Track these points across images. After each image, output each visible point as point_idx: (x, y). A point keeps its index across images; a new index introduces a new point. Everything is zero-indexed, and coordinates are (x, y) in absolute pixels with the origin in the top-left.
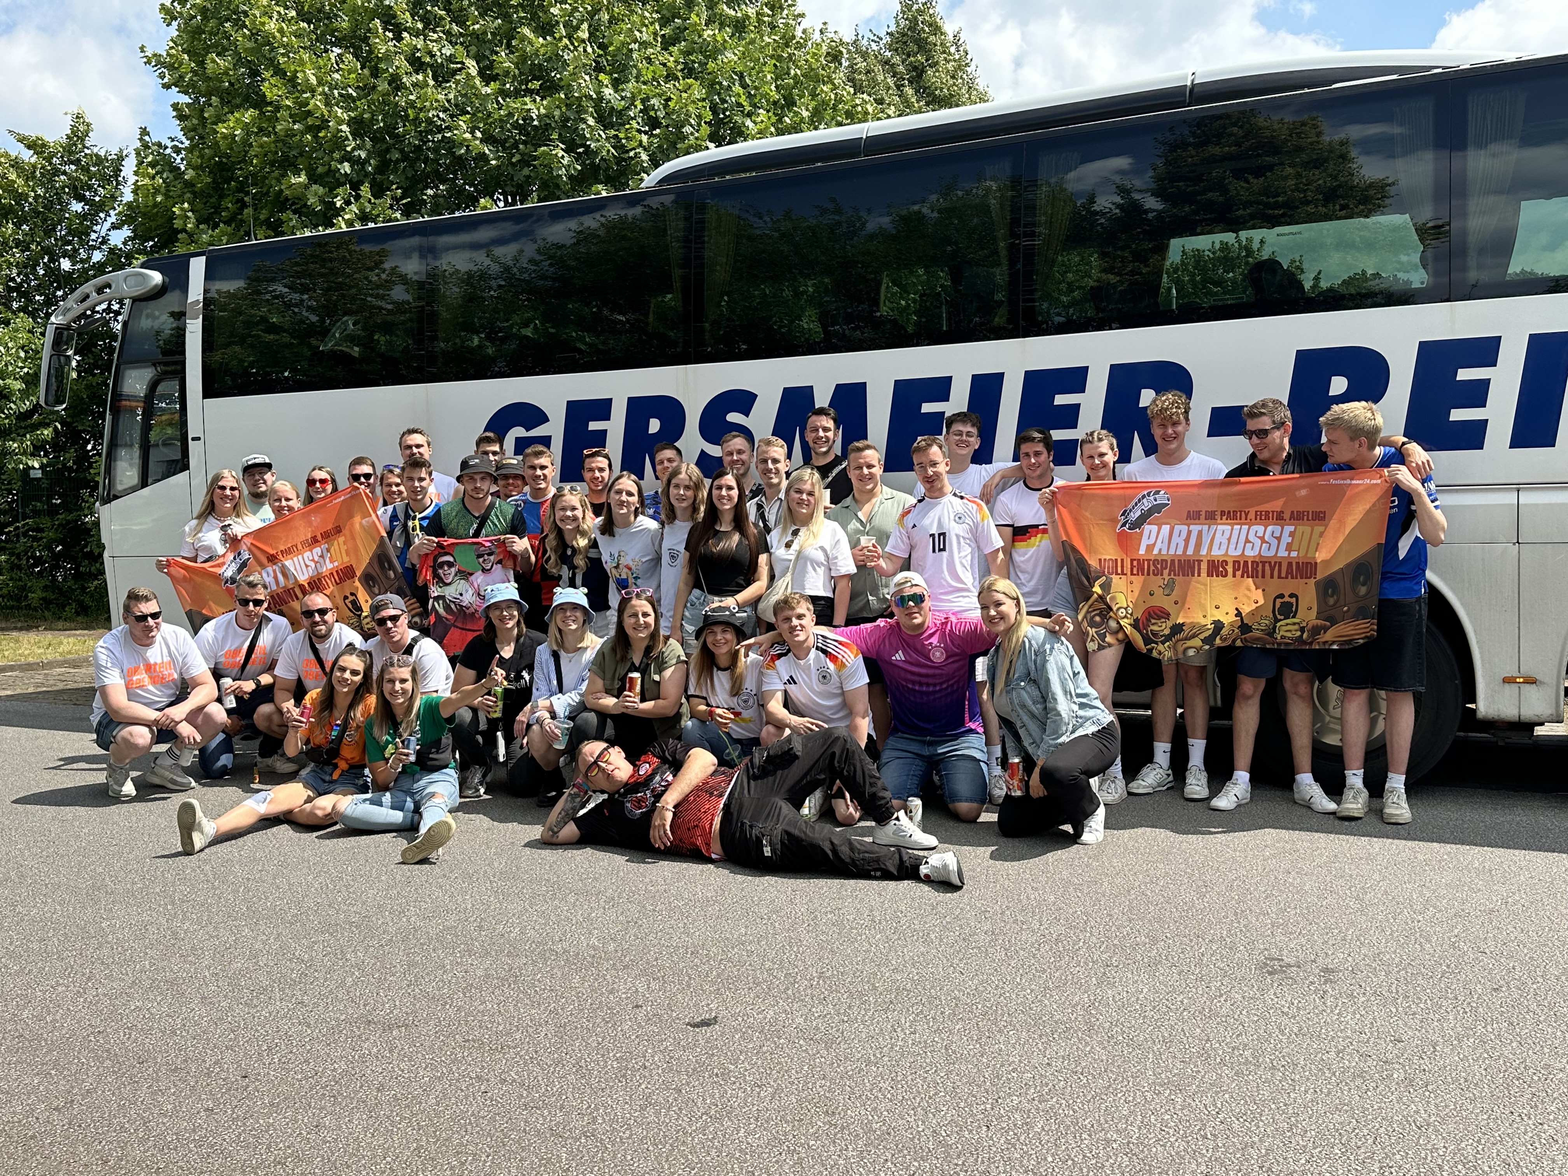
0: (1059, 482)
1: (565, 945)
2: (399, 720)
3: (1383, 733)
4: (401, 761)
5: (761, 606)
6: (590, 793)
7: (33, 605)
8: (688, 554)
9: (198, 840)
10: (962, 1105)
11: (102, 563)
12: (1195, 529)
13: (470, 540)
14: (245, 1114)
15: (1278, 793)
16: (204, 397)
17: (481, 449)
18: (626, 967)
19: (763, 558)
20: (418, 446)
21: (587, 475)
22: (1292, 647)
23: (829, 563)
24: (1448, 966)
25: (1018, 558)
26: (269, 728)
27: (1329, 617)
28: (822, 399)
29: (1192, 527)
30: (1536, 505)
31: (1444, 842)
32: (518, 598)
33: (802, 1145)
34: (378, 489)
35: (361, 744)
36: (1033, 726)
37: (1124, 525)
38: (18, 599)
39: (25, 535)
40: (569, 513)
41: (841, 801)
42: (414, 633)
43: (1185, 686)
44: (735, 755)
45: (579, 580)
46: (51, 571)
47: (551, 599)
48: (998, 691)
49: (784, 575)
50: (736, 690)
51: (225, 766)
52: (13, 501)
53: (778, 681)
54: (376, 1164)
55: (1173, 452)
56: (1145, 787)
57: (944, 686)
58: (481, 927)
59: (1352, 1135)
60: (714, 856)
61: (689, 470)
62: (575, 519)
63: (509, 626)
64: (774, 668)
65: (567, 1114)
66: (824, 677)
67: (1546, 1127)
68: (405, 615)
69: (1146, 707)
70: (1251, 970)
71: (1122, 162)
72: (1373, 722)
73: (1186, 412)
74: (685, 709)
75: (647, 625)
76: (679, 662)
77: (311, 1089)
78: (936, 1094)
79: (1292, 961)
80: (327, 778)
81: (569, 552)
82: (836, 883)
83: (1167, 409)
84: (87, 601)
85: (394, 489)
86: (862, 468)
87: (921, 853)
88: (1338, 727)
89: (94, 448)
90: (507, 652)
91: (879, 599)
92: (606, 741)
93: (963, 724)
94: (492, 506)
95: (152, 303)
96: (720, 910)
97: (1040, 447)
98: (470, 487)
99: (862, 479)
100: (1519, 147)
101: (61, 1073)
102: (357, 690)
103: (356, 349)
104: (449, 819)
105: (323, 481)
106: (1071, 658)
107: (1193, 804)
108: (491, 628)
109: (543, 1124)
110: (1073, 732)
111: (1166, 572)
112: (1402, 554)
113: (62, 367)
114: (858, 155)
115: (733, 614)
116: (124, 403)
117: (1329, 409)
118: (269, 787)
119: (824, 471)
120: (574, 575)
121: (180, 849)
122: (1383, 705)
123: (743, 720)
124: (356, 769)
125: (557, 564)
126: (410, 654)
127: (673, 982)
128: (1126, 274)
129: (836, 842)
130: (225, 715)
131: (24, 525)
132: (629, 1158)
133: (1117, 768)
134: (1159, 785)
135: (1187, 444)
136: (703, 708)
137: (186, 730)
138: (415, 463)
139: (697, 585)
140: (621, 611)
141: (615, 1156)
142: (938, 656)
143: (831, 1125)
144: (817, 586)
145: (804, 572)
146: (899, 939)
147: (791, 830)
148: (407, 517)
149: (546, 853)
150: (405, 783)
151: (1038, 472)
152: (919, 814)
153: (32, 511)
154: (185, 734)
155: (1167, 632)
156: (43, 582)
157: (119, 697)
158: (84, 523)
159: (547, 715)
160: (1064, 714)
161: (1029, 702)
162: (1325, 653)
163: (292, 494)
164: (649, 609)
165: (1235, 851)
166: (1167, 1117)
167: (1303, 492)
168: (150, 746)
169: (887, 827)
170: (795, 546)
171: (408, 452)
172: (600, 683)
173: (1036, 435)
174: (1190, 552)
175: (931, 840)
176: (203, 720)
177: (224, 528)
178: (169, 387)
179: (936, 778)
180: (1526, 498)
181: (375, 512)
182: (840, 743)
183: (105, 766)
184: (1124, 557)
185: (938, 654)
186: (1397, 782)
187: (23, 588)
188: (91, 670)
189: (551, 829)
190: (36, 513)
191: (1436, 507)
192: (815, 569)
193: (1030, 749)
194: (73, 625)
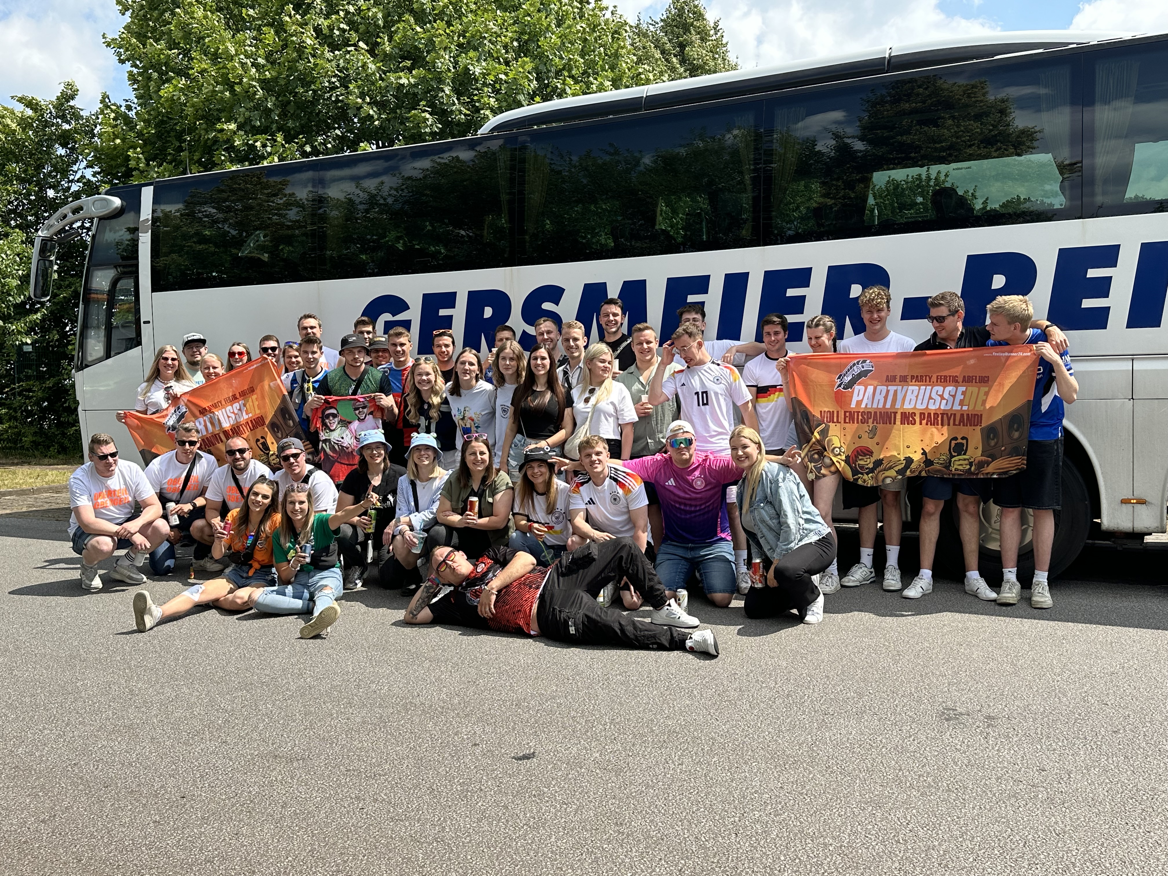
0: (791, 354)
1: (422, 699)
2: (298, 532)
3: (1031, 541)
4: (299, 561)
5: (567, 447)
6: (441, 586)
7: (26, 446)
8: (513, 408)
9: (149, 621)
10: (717, 817)
11: (77, 415)
12: (892, 389)
13: (349, 397)
14: (183, 825)
15: (953, 586)
16: (153, 291)
17: (358, 330)
18: (467, 715)
19: (568, 411)
20: (312, 328)
21: (436, 350)
22: (963, 477)
23: (617, 414)
24: (1080, 715)
25: (761, 410)
26: (201, 537)
27: (991, 454)
28: (613, 292)
29: (889, 388)
30: (1146, 371)
31: (1077, 622)
32: (384, 441)
33: (598, 848)
34: (282, 360)
35: (270, 550)
36: (770, 536)
37: (840, 386)
38: (15, 443)
39: (20, 394)
40: (424, 378)
41: (627, 592)
42: (310, 467)
43: (884, 505)
44: (549, 557)
45: (433, 427)
46: (39, 421)
47: (410, 442)
48: (744, 511)
49: (584, 423)
50: (550, 510)
51: (169, 566)
52: (11, 369)
53: (581, 502)
54: (281, 862)
55: (879, 331)
56: (854, 581)
57: (703, 507)
58: (359, 686)
59: (1008, 841)
60: (532, 633)
61: (513, 346)
62: (429, 381)
63: (378, 461)
64: (578, 492)
65: (423, 825)
66: (615, 499)
67: (1152, 834)
68: (303, 454)
69: (855, 521)
70: (932, 717)
71: (838, 115)
72: (1024, 533)
73: (888, 302)
74: (511, 524)
75: (483, 461)
76: (508, 488)
77: (233, 806)
78: (698, 810)
79: (963, 710)
80: (245, 575)
81: (426, 407)
82: (624, 652)
83: (873, 300)
84: (66, 442)
85: (294, 360)
86: (642, 344)
87: (687, 631)
88: (998, 537)
89: (71, 330)
90: (376, 481)
91: (655, 441)
92: (452, 547)
93: (716, 534)
94: (365, 372)
95: (114, 222)
96: (537, 673)
97: (779, 328)
98: (350, 358)
99: (642, 352)
100: (1134, 103)
101: (47, 794)
102: (267, 510)
103: (266, 255)
104: (336, 605)
105: (240, 354)
106: (798, 484)
107: (889, 594)
108: (363, 463)
109: (405, 832)
110: (800, 540)
111: (871, 421)
112: (1044, 408)
113: (47, 269)
114: (640, 109)
115: (546, 453)
116: (93, 296)
117: (994, 299)
118: (201, 581)
119: (613, 346)
120: (430, 423)
121: (135, 628)
122: (1031, 520)
123: (555, 532)
124: (266, 568)
125: (416, 416)
126: (307, 483)
127: (502, 727)
128: (839, 198)
129: (623, 623)
130: (169, 528)
131: (19, 387)
132: (469, 857)
133: (834, 568)
134: (864, 580)
135: (888, 326)
136: (524, 522)
137: (139, 539)
138: (309, 340)
139: (519, 431)
140: (464, 451)
141: (458, 856)
142: (699, 484)
143: (619, 833)
144: (609, 431)
145: (599, 421)
146: (670, 694)
147: (590, 614)
148: (304, 380)
149: (408, 630)
150: (303, 578)
151: (777, 347)
152: (685, 602)
153: (25, 376)
154: (138, 542)
155: (871, 466)
156: (33, 429)
157: (89, 515)
158: (63, 385)
159: (408, 528)
160: (792, 527)
161: (767, 518)
162: (988, 481)
163: (217, 364)
164: (485, 449)
165: (921, 628)
166: (870, 827)
167: (972, 362)
168: (113, 551)
169: (662, 611)
170: (593, 401)
171: (304, 332)
172: (448, 504)
173: (776, 319)
174: (888, 406)
175: (694, 621)
176: (152, 532)
177: (167, 389)
178: (126, 283)
179: (697, 575)
180: (1139, 365)
181: (279, 377)
182: (626, 549)
183: (79, 566)
184: (839, 409)
185: (699, 483)
186: (1041, 577)
187: (19, 434)
188: (68, 495)
189: (411, 613)
190: (28, 378)
191: (1071, 374)
192: (607, 419)
193: (768, 554)
194: (55, 461)
